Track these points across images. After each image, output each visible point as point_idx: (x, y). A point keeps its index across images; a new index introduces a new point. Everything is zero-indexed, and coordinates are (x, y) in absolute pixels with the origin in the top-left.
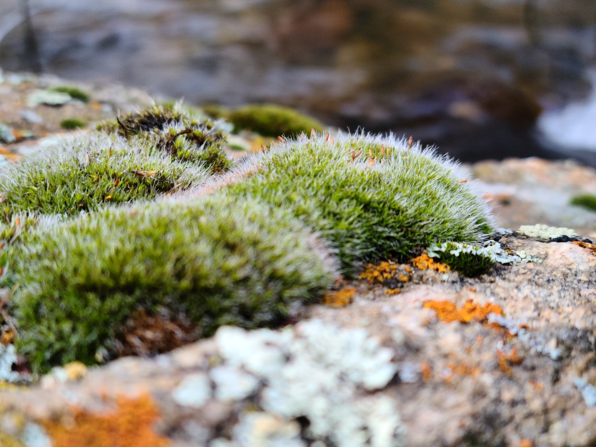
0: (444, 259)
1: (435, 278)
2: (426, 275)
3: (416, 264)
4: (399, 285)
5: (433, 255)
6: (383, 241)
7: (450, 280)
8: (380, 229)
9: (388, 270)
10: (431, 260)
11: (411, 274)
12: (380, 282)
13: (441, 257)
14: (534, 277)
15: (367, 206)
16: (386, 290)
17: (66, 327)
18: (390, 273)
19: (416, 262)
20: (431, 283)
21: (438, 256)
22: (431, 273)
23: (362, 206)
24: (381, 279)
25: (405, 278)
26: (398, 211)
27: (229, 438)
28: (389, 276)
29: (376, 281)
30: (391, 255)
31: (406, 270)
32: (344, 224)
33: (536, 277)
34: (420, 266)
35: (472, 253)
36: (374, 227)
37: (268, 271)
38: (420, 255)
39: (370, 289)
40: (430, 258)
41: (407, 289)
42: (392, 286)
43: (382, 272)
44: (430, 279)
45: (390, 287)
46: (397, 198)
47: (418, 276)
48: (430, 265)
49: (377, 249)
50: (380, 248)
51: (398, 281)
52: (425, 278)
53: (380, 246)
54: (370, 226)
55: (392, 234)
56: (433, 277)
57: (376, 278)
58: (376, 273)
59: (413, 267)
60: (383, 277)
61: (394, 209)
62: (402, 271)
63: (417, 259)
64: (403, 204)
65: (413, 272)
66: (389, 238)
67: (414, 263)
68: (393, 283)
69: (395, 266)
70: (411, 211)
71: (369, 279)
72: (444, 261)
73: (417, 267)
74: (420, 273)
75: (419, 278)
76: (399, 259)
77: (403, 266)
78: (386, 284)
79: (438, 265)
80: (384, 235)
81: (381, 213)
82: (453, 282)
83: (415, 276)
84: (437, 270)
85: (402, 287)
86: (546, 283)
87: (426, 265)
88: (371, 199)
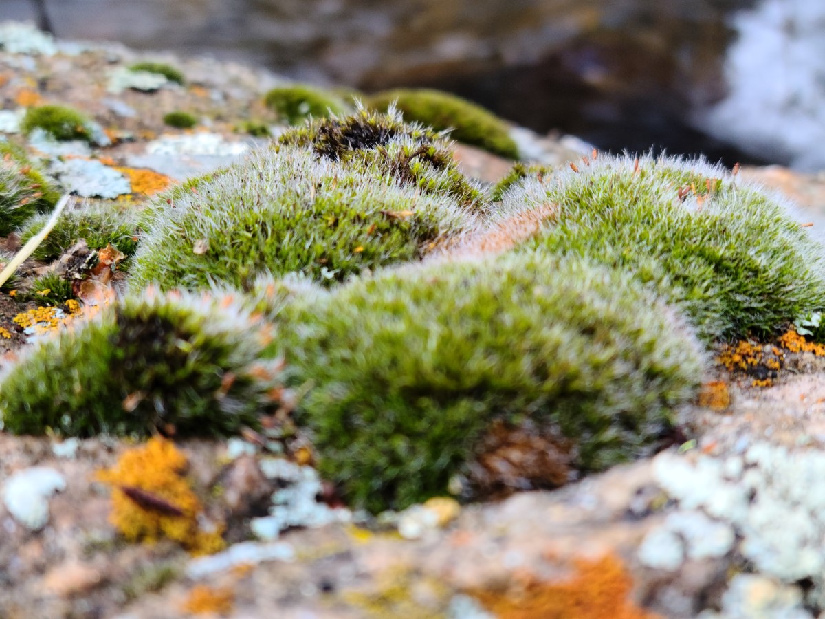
0: (818, 336)
1: (815, 365)
2: (802, 360)
3: (785, 344)
4: (770, 374)
5: (804, 332)
6: (743, 314)
8: (739, 298)
9: (751, 353)
10: (803, 339)
11: (781, 358)
12: (743, 370)
13: (815, 334)
15: (719, 266)
16: (752, 381)
17: (400, 444)
18: (755, 357)
19: (785, 343)
20: (810, 371)
21: (811, 333)
22: (808, 357)
23: (713, 266)
24: (744, 365)
25: (777, 365)
26: (756, 272)
27: (718, 609)
28: (756, 362)
29: (737, 368)
30: (750, 333)
31: (774, 353)
32: (698, 291)
34: (792, 347)
36: (731, 294)
37: (645, 364)
38: (786, 332)
39: (732, 380)
40: (800, 336)
41: (783, 380)
42: (761, 376)
43: (744, 357)
44: (809, 366)
45: (757, 377)
46: (751, 252)
47: (791, 361)
48: (803, 346)
49: (736, 326)
50: (739, 323)
52: (801, 364)
53: (739, 320)
54: (726, 293)
55: (754, 305)
56: (812, 363)
57: (736, 364)
58: (737, 358)
59: (782, 348)
60: (747, 362)
61: (750, 270)
62: (769, 354)
63: (785, 337)
64: (761, 261)
65: (784, 356)
66: (749, 310)
67: (783, 343)
68: (762, 371)
69: (760, 348)
70: (771, 273)
71: (727, 365)
72: (819, 340)
73: (788, 348)
74: (794, 357)
75: (793, 364)
76: (761, 337)
77: (769, 348)
78: (753, 372)
79: (812, 346)
80: (746, 305)
81: (737, 274)
83: (787, 361)
84: (814, 352)
85: (774, 376)
87: (799, 346)
88: (722, 256)
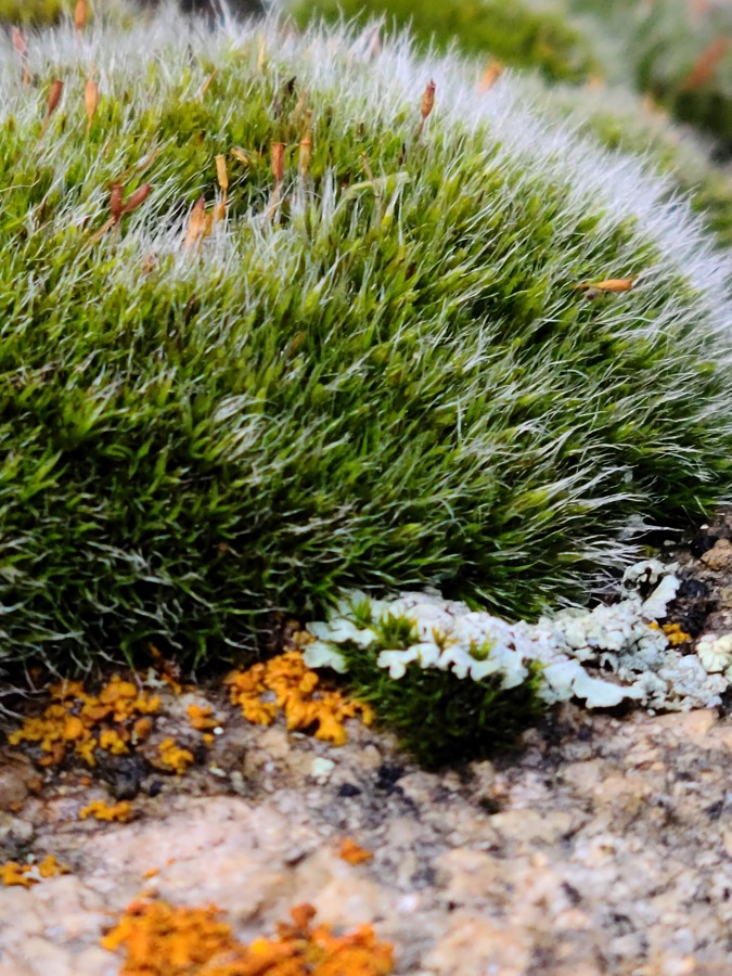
0: (352, 679)
1: (287, 767)
2: (259, 747)
3: (238, 695)
4: (148, 783)
5: (323, 658)
7: (336, 781)
9: (122, 716)
10: (308, 682)
11: (207, 740)
12: (81, 765)
14: (668, 789)
18: (128, 729)
19: (242, 689)
20: (268, 781)
21: (340, 664)
22: (279, 742)
24: (86, 750)
25: (179, 757)
28: (120, 744)
29: (68, 759)
31: (191, 722)
33: (680, 787)
34: (249, 706)
35: (454, 669)
39: (34, 792)
40: (307, 670)
41: (170, 805)
43: (98, 725)
44: (270, 767)
47: (230, 747)
48: (293, 703)
51: (148, 768)
52: (252, 761)
56: (281, 759)
57: (70, 746)
58: (76, 727)
59: (225, 707)
60: (97, 744)
62: (179, 720)
63: (251, 675)
65: (219, 731)
67: (233, 692)
68: (129, 775)
69: (159, 702)
71: (45, 746)
72: (348, 691)
73: (240, 708)
74: (242, 737)
75: (233, 759)
76: (187, 667)
77: (189, 701)
78: (103, 772)
82: (348, 791)
84: (311, 728)
85: (155, 792)
86: (705, 818)
